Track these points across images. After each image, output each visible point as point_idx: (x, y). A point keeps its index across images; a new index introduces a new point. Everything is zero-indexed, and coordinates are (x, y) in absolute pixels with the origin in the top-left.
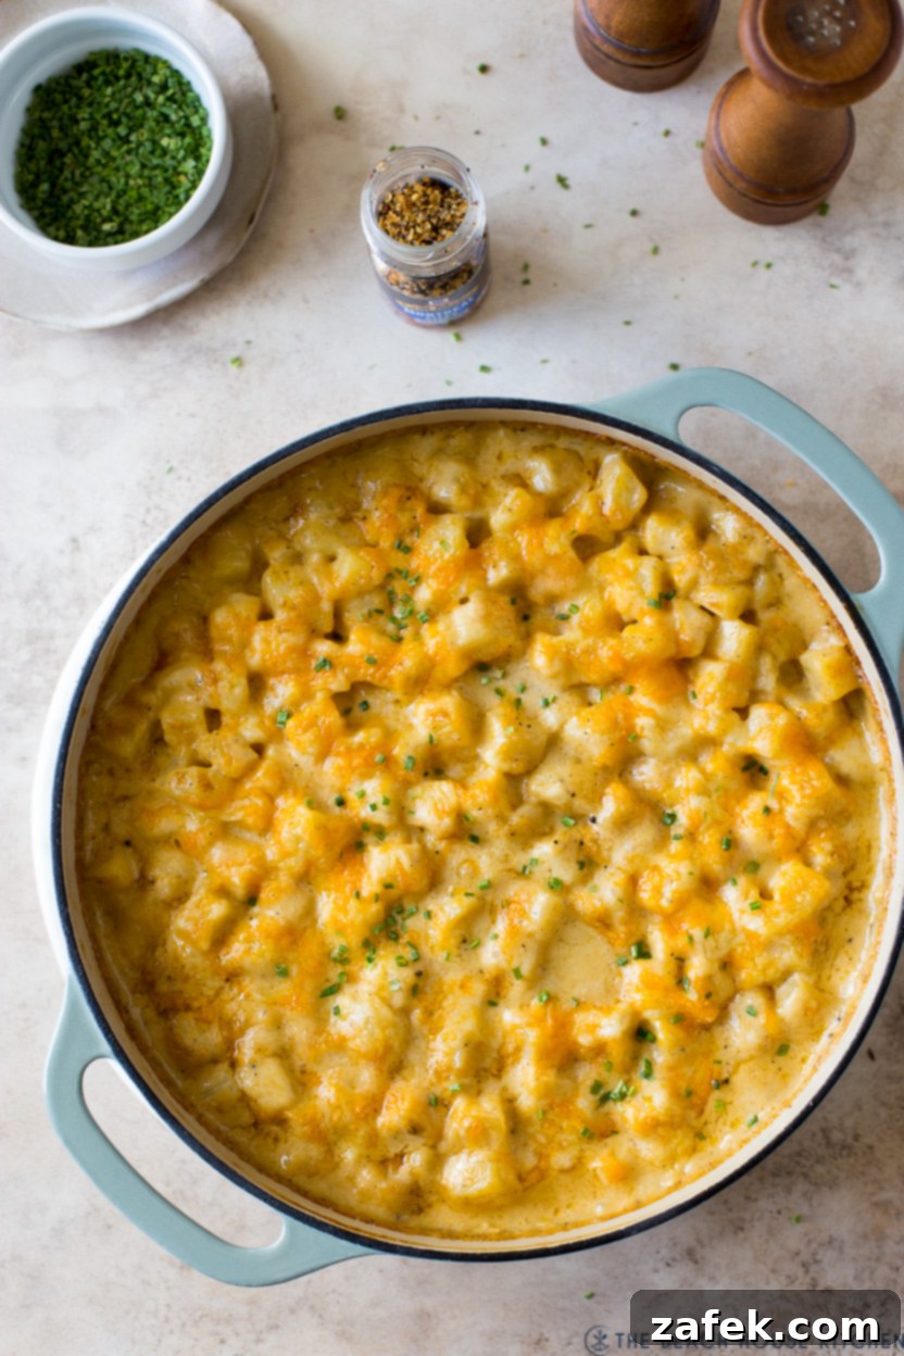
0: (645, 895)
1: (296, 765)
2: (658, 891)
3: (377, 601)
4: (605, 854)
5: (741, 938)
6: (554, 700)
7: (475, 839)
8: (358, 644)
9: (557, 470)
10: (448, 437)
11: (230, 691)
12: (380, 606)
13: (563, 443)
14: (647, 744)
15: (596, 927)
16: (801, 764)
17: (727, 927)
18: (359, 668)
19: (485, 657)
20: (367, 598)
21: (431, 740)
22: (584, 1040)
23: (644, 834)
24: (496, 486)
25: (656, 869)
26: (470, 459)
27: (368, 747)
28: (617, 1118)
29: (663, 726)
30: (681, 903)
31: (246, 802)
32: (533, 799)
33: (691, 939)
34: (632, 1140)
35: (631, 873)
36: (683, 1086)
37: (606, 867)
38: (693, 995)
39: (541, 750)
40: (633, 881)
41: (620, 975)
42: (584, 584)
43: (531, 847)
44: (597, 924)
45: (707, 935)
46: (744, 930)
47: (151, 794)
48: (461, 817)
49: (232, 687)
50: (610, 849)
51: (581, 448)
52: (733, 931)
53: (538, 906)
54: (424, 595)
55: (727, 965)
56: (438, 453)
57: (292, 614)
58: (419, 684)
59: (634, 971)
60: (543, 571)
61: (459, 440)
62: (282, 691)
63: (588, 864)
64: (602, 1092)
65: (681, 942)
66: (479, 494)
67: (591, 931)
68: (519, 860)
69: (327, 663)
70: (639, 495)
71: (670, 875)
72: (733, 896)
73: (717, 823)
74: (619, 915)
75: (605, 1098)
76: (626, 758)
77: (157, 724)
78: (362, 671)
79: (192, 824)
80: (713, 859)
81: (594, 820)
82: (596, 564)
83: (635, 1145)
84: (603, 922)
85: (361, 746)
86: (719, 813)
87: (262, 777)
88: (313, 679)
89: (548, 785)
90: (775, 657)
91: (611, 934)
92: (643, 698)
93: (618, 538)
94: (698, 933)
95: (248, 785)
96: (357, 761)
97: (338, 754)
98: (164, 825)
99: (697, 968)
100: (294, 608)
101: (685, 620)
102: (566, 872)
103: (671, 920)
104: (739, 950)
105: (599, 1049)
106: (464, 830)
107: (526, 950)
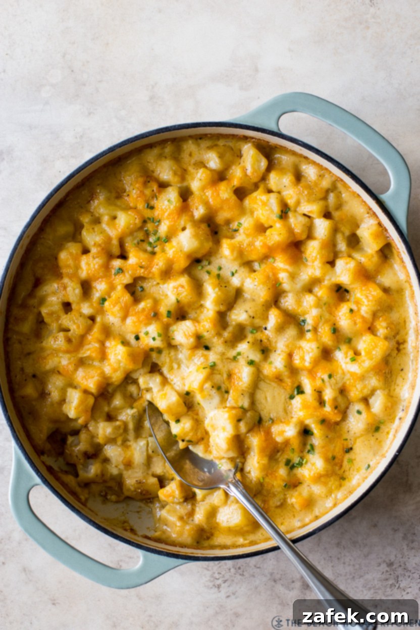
0: (297, 361)
1: (113, 324)
2: (303, 359)
3: (140, 235)
4: (273, 344)
5: (348, 376)
6: (236, 271)
7: (207, 348)
8: (134, 258)
9: (221, 157)
10: (163, 148)
11: (73, 292)
12: (142, 238)
13: (221, 143)
14: (286, 286)
15: (276, 382)
16: (365, 285)
17: (340, 371)
18: (136, 270)
19: (199, 256)
20: (135, 234)
21: (178, 301)
22: (279, 439)
23: (291, 332)
24: (191, 169)
25: (300, 348)
26: (176, 158)
27: (147, 309)
28: (299, 476)
29: (293, 277)
30: (316, 363)
31: (90, 346)
32: (234, 323)
33: (323, 380)
34: (309, 486)
35: (289, 352)
36: (330, 455)
37: (275, 351)
38: (328, 409)
39: (234, 297)
40: (290, 356)
41: (291, 404)
42: (243, 211)
43: (237, 346)
44: (276, 380)
45: (330, 376)
46: (349, 372)
47: (43, 349)
48: (199, 337)
49: (74, 289)
50: (276, 342)
51: (231, 144)
52: (344, 373)
53: (244, 374)
54: (163, 229)
55: (343, 391)
56: (161, 157)
57: (99, 249)
58: (167, 273)
59: (298, 401)
60: (222, 208)
61: (168, 149)
62: (100, 287)
63: (265, 351)
64: (291, 464)
65: (319, 383)
66: (183, 174)
67: (273, 384)
68: (232, 353)
69: (121, 270)
70: (264, 163)
71: (308, 350)
72: (341, 356)
73: (327, 321)
74: (286, 373)
75: (292, 467)
76: (276, 298)
77: (40, 314)
78: (138, 271)
79: (65, 362)
80: (326, 337)
81: (266, 329)
82: (247, 202)
83: (311, 488)
84: (279, 379)
85: (143, 310)
86: (327, 316)
87: (96, 332)
88: (114, 280)
89: (239, 315)
90: (343, 234)
91: (284, 384)
92: (281, 264)
93: (256, 186)
94: (326, 377)
95: (89, 337)
96: (142, 318)
97: (132, 315)
98: (50, 364)
99: (329, 394)
100: (100, 245)
101: (296, 223)
102: (256, 356)
103: (311, 373)
104: (348, 383)
105: (287, 443)
106: (201, 344)
107: (244, 396)
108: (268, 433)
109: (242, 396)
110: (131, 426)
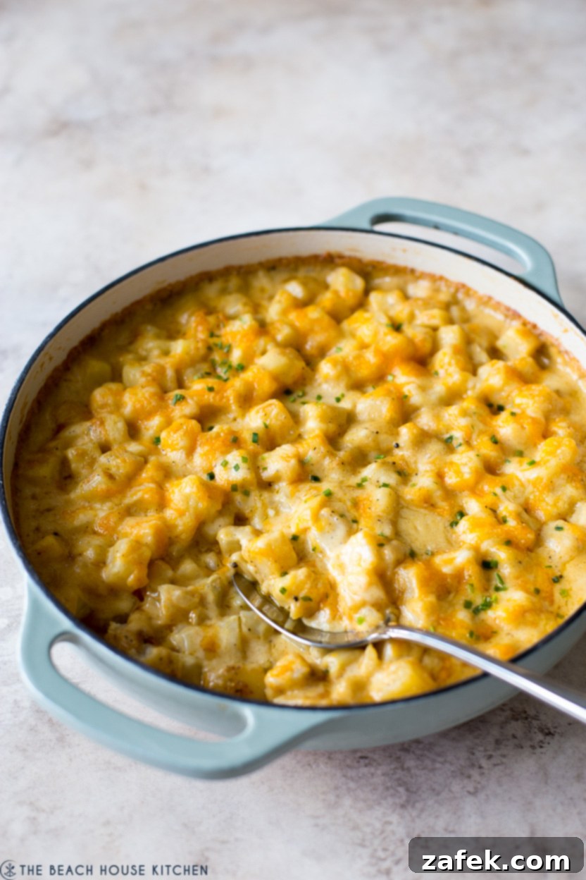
0: (451, 480)
1: (173, 462)
2: (459, 473)
3: (205, 367)
4: (413, 466)
5: (530, 489)
6: (343, 396)
7: (316, 479)
8: (197, 386)
9: (304, 284)
10: (227, 281)
11: (113, 428)
12: (208, 370)
13: (302, 273)
14: (416, 398)
15: (426, 508)
16: (524, 388)
17: (517, 483)
18: (204, 396)
19: (289, 381)
20: (198, 366)
21: (266, 427)
22: (447, 570)
23: (434, 448)
24: (264, 303)
25: (452, 463)
26: (245, 289)
27: (222, 434)
28: (490, 622)
29: (423, 389)
30: (479, 479)
31: (142, 487)
32: (350, 445)
33: (495, 494)
34: (508, 634)
35: (436, 471)
37: (416, 474)
39: (347, 420)
40: (440, 476)
41: (455, 533)
42: (341, 335)
43: (359, 472)
44: (425, 505)
45: (504, 489)
46: (529, 481)
47: (69, 503)
48: (302, 463)
49: (115, 423)
50: (415, 462)
51: (314, 273)
52: (522, 485)
53: (378, 499)
54: (236, 356)
55: (527, 509)
56: (224, 292)
57: (149, 378)
58: (247, 400)
59: (463, 524)
60: (312, 331)
61: (234, 282)
62: (152, 425)
63: (404, 474)
64: (473, 607)
65: (489, 499)
66: (256, 309)
67: (422, 511)
68: (355, 480)
69: (181, 399)
70: (359, 283)
71: (464, 464)
72: (513, 469)
73: (481, 433)
74: (438, 494)
75: (476, 611)
76: (405, 413)
77: (65, 462)
78: (206, 397)
79: (102, 512)
80: (489, 451)
81: (397, 446)
82: (346, 325)
83: (512, 636)
84: (428, 503)
85: (218, 435)
86: (481, 426)
87: (149, 472)
88: (173, 411)
89: (357, 437)
90: (480, 346)
91: (439, 510)
92: (404, 379)
93: (353, 310)
94: (498, 491)
95: (144, 475)
96: (218, 444)
97: (202, 445)
98: (81, 518)
99: (507, 508)
100: (149, 375)
101: (415, 332)
102: (392, 479)
103: (474, 490)
104: (532, 497)
105: (459, 576)
106: (306, 474)
107: (382, 523)
108: (429, 565)
109: (379, 523)
110: (211, 598)
